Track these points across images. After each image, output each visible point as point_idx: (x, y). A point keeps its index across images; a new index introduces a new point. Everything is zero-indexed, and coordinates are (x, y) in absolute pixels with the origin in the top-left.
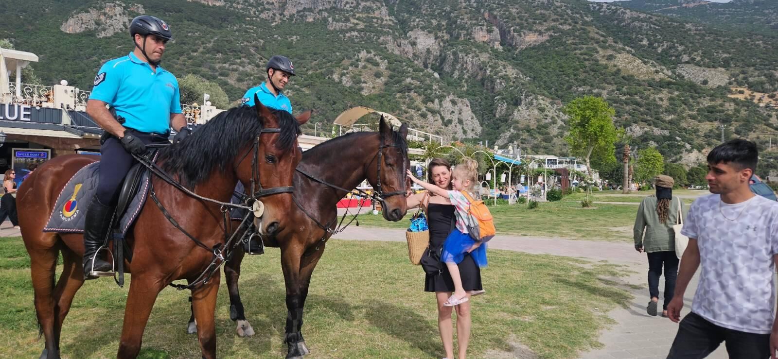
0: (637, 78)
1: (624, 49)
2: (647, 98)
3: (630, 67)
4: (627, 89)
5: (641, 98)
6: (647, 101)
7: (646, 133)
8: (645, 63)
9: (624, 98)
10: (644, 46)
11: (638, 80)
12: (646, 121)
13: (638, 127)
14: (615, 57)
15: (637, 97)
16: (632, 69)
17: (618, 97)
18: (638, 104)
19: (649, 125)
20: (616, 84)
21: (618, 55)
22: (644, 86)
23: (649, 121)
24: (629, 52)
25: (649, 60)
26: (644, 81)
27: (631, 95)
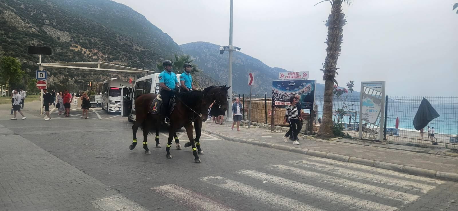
0: (18, 29)
1: (9, 8)
2: (25, 42)
3: (13, 21)
4: (11, 34)
5: (21, 42)
6: (25, 45)
7: (25, 63)
8: (23, 20)
9: (10, 40)
10: (22, 9)
11: (19, 31)
12: (24, 56)
13: (19, 60)
14: (3, 12)
15: (18, 41)
16: (15, 23)
17: (6, 39)
18: (19, 45)
19: (26, 59)
20: (4, 30)
21: (5, 11)
22: (23, 34)
23: (26, 56)
24: (12, 11)
25: (26, 19)
26: (23, 31)
27: (14, 39)
